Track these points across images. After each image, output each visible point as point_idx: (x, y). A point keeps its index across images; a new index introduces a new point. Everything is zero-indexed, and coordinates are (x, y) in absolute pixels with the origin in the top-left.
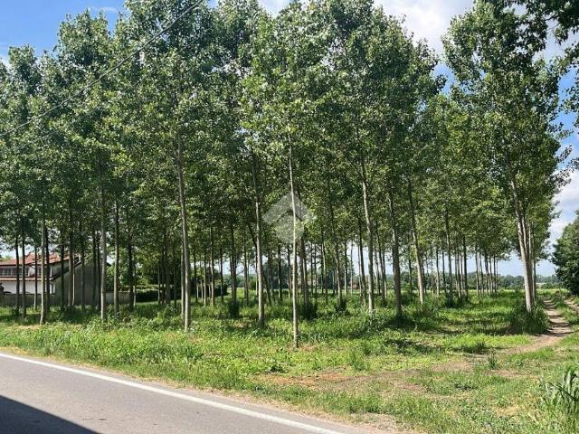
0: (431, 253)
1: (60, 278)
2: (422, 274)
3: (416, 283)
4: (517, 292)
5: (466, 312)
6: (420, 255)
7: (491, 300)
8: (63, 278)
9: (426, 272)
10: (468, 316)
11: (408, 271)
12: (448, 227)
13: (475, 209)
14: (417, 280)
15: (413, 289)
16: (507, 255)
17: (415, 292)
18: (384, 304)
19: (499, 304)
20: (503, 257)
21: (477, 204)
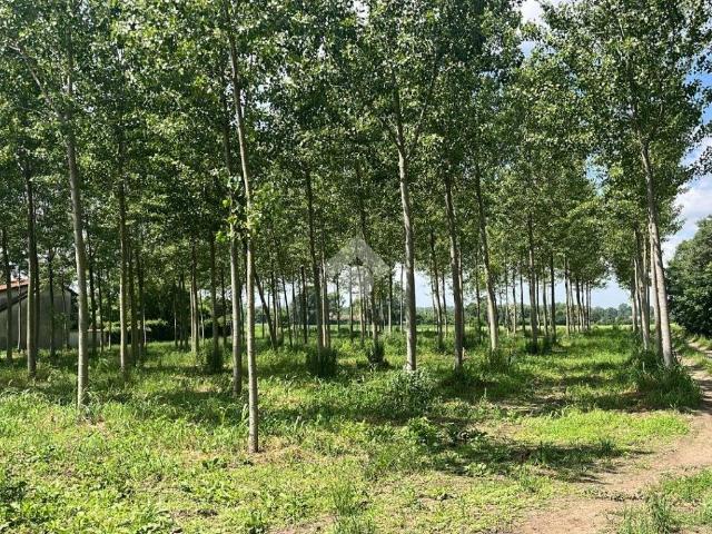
0: (506, 278)
1: (6, 311)
2: (494, 307)
3: (486, 317)
4: (615, 328)
5: (558, 361)
6: (491, 282)
7: (586, 341)
8: (10, 312)
9: (498, 303)
10: (562, 370)
11: (476, 302)
12: (531, 241)
13: (570, 214)
14: (486, 313)
15: (481, 324)
16: (603, 281)
17: (484, 328)
18: (442, 348)
19: (600, 348)
20: (597, 284)
21: (574, 206)
